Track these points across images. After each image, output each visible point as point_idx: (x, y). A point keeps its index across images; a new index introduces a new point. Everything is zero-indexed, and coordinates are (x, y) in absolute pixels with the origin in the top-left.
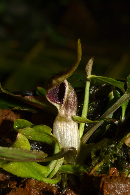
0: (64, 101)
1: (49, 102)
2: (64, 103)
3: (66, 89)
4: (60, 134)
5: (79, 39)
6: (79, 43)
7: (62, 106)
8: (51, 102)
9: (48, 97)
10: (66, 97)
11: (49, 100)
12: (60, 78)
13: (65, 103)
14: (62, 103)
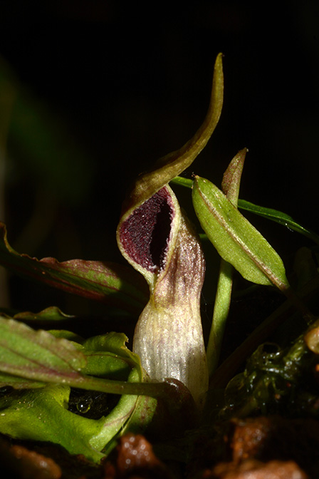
0: (167, 260)
1: (127, 261)
2: (167, 264)
3: (173, 221)
4: (151, 351)
5: (220, 54)
6: (220, 67)
7: (162, 274)
8: (131, 261)
9: (123, 244)
10: (171, 244)
11: (126, 255)
12: (157, 175)
13: (170, 264)
14: (162, 266)
